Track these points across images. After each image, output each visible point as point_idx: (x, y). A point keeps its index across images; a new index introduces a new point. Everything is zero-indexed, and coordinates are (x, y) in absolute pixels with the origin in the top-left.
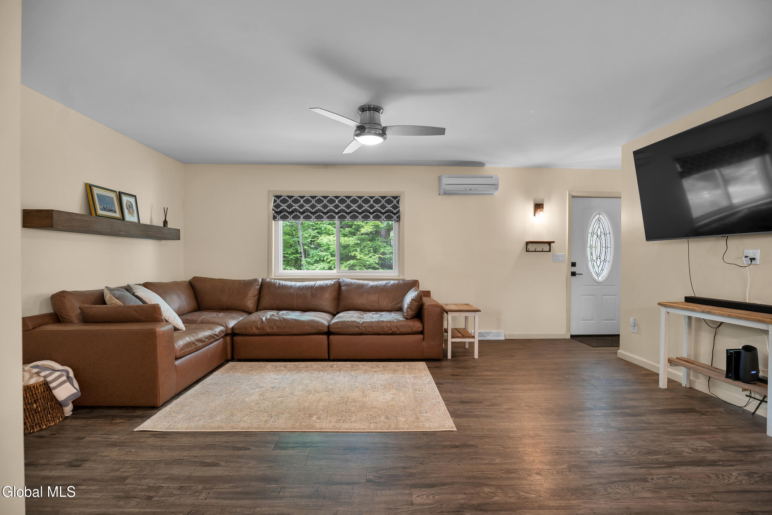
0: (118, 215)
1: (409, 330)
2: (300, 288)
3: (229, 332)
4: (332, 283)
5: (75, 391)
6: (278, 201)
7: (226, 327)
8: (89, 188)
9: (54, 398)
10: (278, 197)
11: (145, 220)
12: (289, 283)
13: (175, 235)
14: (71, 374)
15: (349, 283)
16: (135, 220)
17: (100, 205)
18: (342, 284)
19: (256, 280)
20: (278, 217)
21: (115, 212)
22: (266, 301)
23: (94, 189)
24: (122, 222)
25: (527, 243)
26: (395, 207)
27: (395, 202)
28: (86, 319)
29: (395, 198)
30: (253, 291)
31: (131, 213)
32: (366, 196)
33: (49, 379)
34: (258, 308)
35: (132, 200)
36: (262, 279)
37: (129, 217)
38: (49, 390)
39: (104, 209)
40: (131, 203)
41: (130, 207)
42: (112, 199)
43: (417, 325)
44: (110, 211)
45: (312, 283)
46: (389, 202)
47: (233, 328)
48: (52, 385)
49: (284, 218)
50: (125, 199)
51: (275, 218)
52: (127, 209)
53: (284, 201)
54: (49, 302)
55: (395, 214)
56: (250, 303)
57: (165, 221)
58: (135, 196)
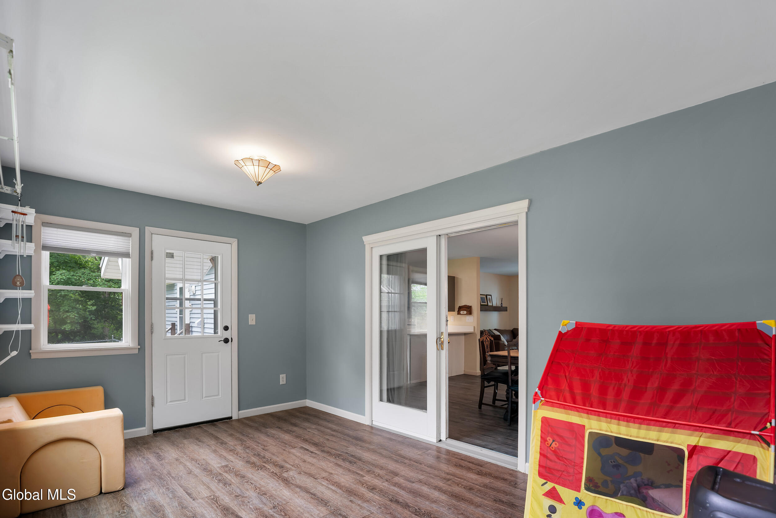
0: (486, 304)
11: (495, 304)
13: (505, 309)
16: (491, 304)
21: (485, 303)
24: (488, 307)
31: (490, 302)
35: (490, 297)
39: (483, 302)
41: (490, 300)
50: (488, 297)
57: (502, 303)
58: (491, 295)
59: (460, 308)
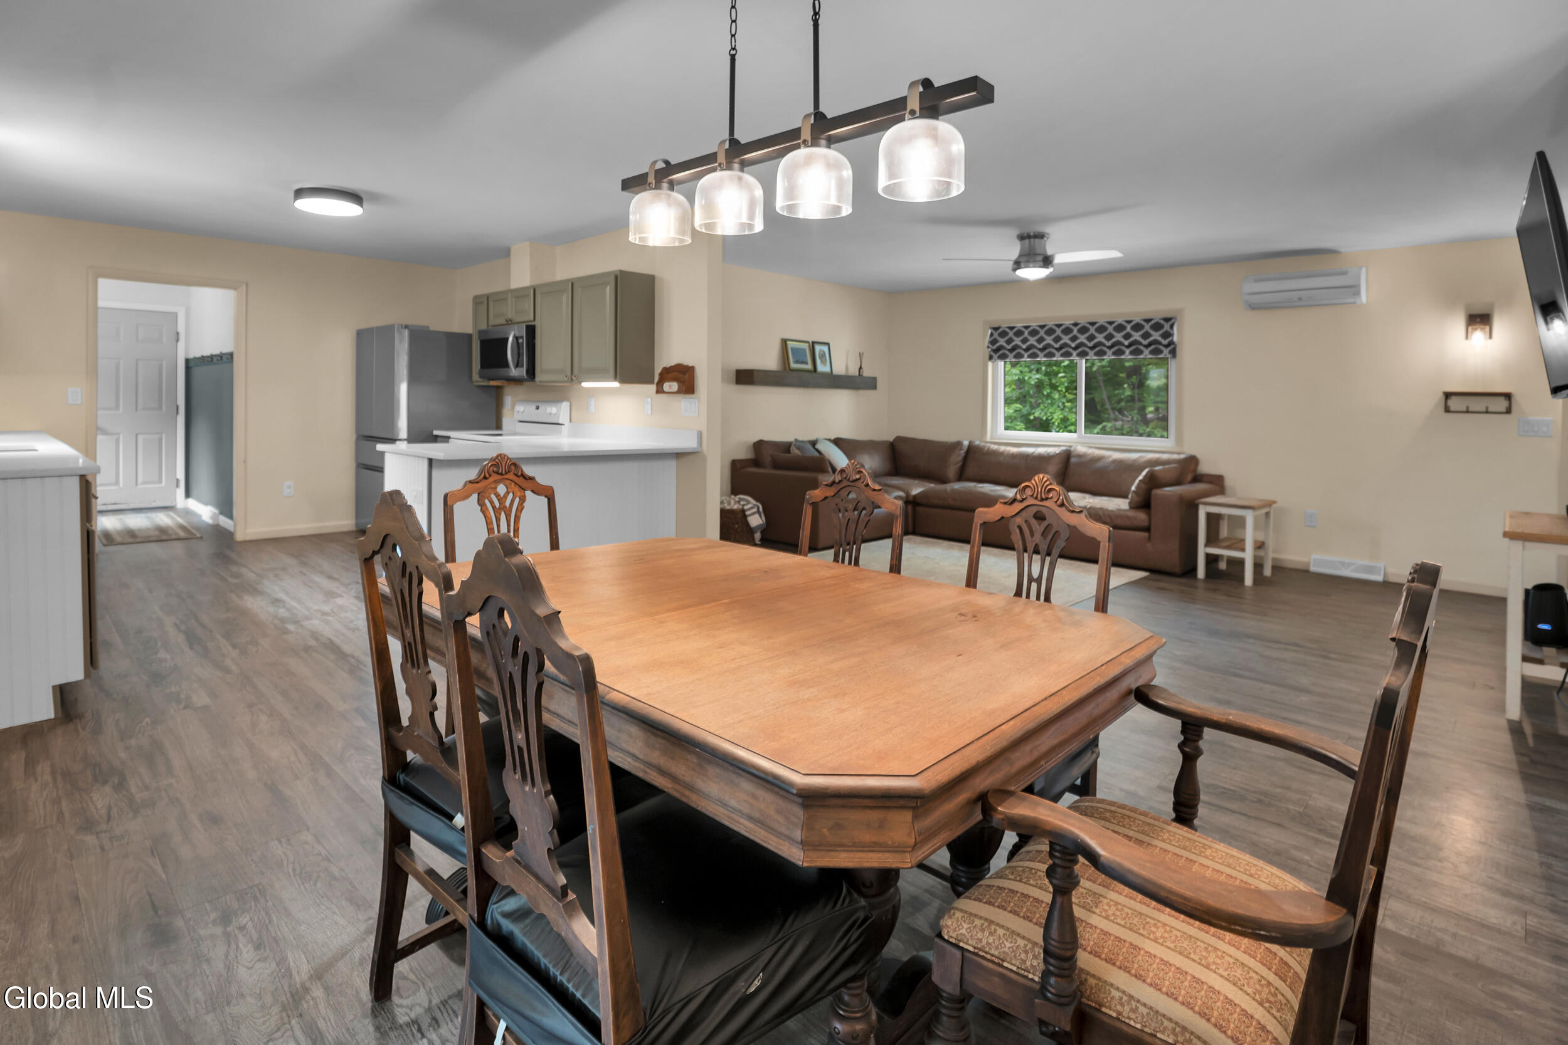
0: (809, 366)
1: (1127, 523)
2: (1014, 456)
3: (911, 499)
4: (1057, 452)
5: (761, 522)
6: (996, 335)
7: (907, 493)
8: (784, 342)
9: (747, 524)
10: (996, 329)
11: (839, 369)
12: (1002, 448)
13: (870, 384)
14: (761, 509)
15: (1081, 454)
16: (827, 369)
17: (793, 358)
18: (1073, 454)
19: (959, 444)
20: (995, 356)
21: (806, 363)
22: (970, 470)
23: (788, 342)
24: (815, 374)
25: (1448, 395)
26: (1167, 335)
27: (1167, 327)
28: (777, 465)
29: (1167, 320)
30: (957, 457)
31: (823, 362)
32: (1120, 321)
33: (746, 508)
34: (961, 477)
35: (825, 348)
36: (970, 442)
37: (822, 368)
38: (745, 517)
39: (797, 362)
40: (824, 353)
41: (823, 356)
42: (804, 350)
43: (1141, 517)
44: (803, 363)
45: (1030, 450)
46: (1157, 327)
47: (915, 496)
48: (747, 513)
49: (1003, 357)
50: (818, 348)
51: (991, 358)
52: (820, 358)
53: (1003, 334)
54: (752, 449)
55: (1166, 346)
56: (952, 471)
57: (861, 368)
58: (828, 344)
59: (669, 373)
